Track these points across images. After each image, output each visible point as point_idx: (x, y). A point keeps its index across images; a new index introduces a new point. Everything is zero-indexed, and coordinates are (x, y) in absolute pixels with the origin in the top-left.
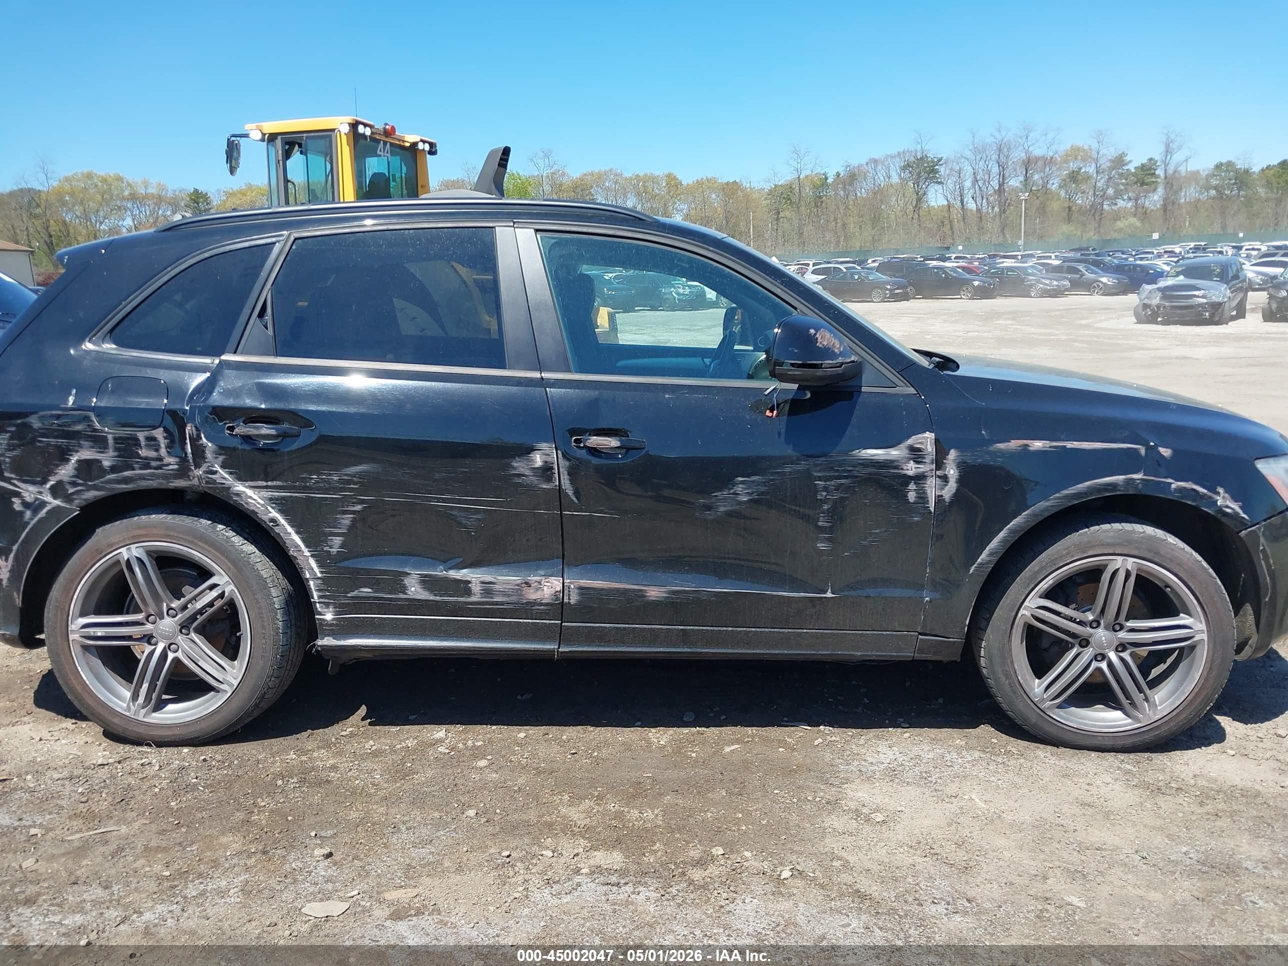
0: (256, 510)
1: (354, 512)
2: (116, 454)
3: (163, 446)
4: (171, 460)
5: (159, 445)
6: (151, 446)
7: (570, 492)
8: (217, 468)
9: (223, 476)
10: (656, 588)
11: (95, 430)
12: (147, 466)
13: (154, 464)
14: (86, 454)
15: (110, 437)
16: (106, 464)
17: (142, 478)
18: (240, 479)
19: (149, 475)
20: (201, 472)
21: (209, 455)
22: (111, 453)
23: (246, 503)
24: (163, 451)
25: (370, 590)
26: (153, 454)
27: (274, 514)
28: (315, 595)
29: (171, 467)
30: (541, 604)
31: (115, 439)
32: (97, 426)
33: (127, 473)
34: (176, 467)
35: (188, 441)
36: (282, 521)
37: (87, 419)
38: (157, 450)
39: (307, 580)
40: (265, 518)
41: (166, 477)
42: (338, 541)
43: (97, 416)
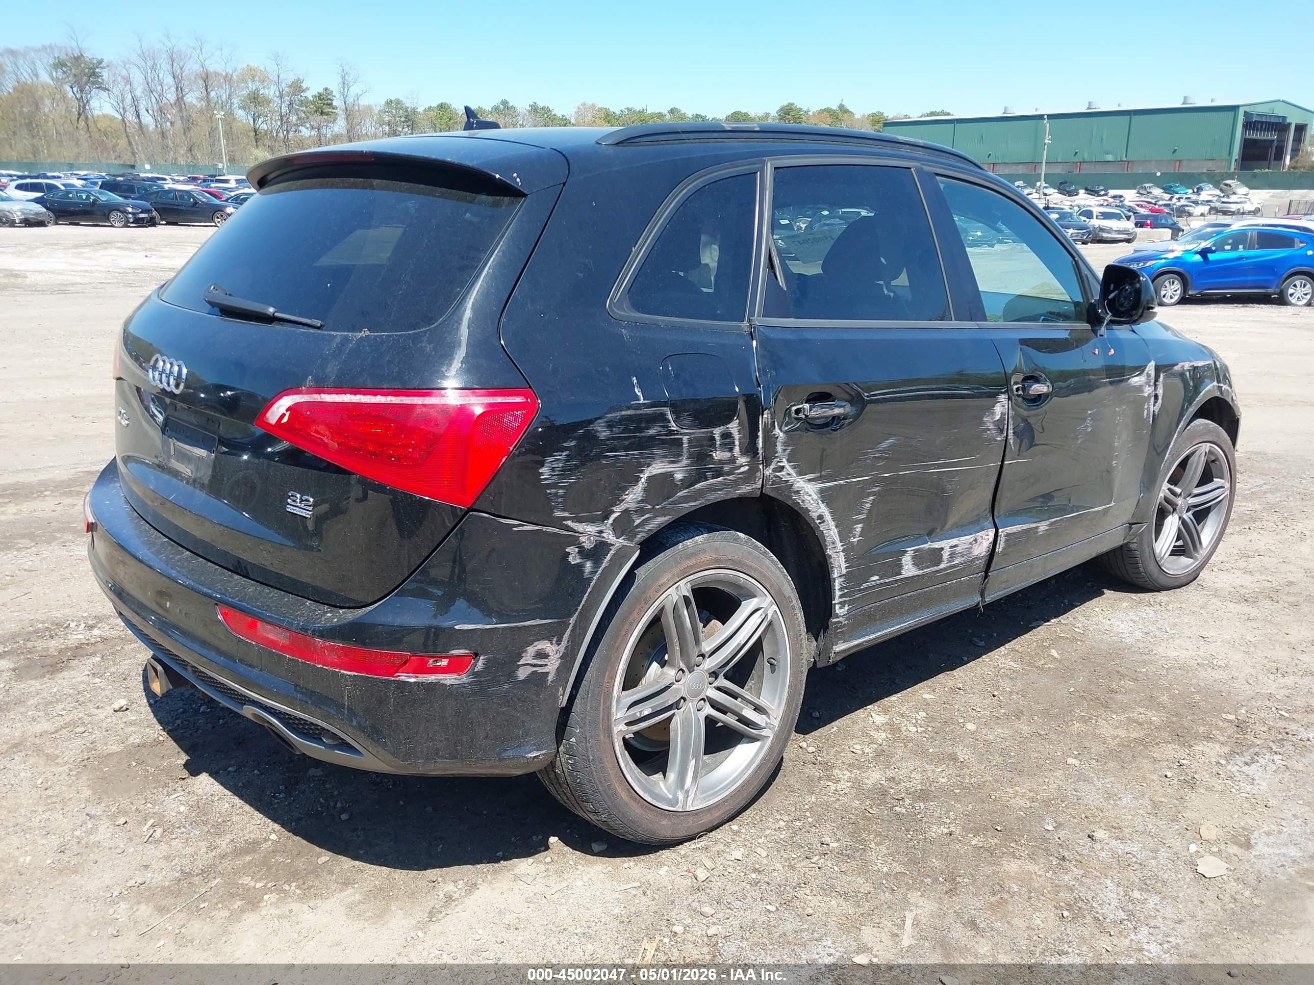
0: (810, 508)
1: (874, 494)
2: (689, 461)
3: (737, 443)
4: (742, 460)
5: (734, 443)
6: (726, 445)
7: (1012, 441)
8: (784, 463)
9: (789, 473)
10: (1043, 523)
11: (671, 432)
12: (718, 473)
13: (726, 468)
14: (657, 468)
15: (685, 439)
16: (678, 476)
17: (712, 489)
18: (800, 473)
19: (720, 484)
20: (770, 471)
21: (779, 448)
22: (685, 461)
23: (803, 501)
24: (737, 449)
25: (876, 578)
26: (726, 455)
27: (824, 510)
28: (838, 593)
29: (742, 469)
30: (980, 559)
31: (690, 441)
32: (673, 426)
33: (698, 486)
34: (747, 468)
35: (760, 434)
36: (828, 517)
37: (662, 418)
38: (731, 450)
39: (834, 579)
40: (814, 515)
41: (735, 484)
42: (859, 528)
43: (673, 412)
